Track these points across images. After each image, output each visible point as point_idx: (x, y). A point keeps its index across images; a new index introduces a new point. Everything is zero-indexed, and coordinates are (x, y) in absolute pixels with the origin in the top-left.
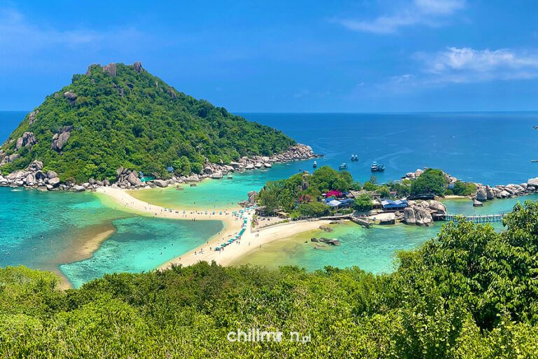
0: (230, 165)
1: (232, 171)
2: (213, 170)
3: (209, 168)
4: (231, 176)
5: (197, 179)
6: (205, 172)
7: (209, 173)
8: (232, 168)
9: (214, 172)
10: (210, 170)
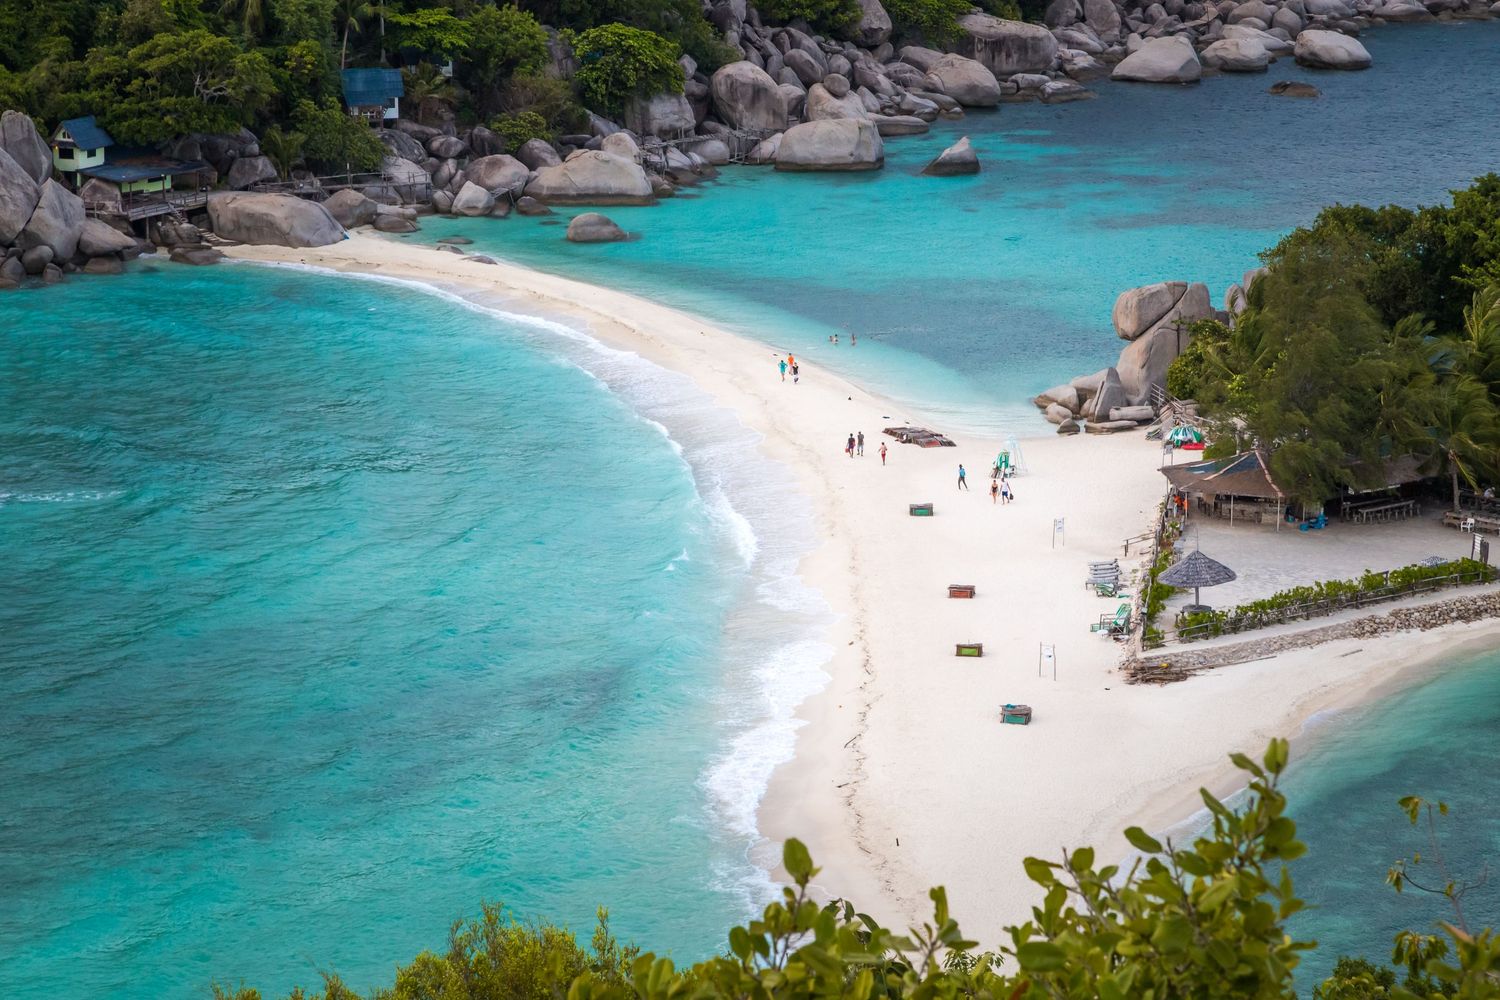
0: (965, 45)
1: (975, 106)
2: (790, 90)
3: (747, 70)
4: (960, 148)
5: (637, 181)
6: (711, 110)
7: (754, 120)
8: (975, 73)
9: (800, 112)
10: (758, 92)
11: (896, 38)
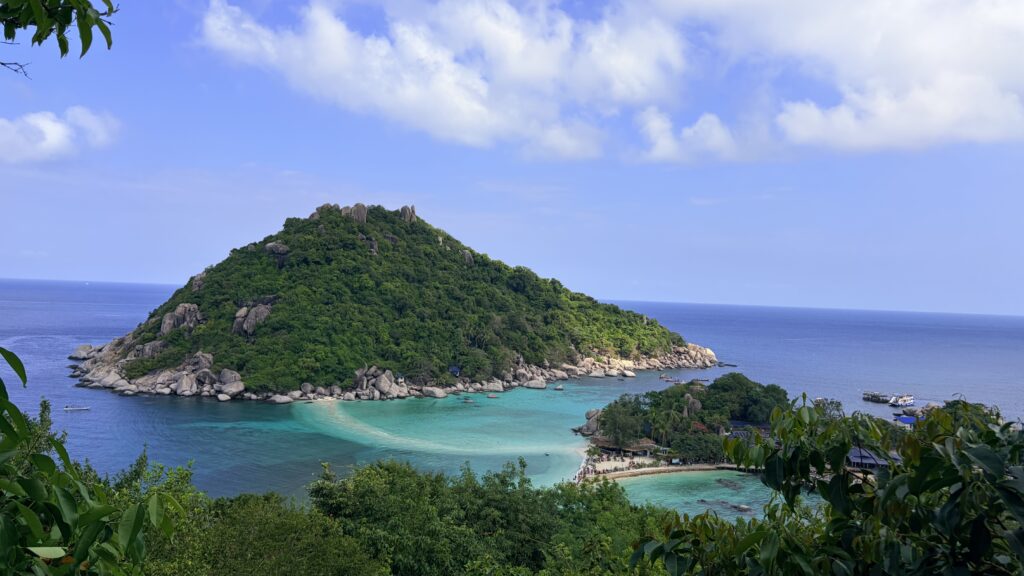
1: (564, 379)
2: (530, 375)
3: (522, 371)
4: (560, 387)
5: (501, 389)
6: (516, 377)
7: (523, 380)
8: (565, 374)
9: (531, 379)
10: (524, 375)
11: (550, 368)
